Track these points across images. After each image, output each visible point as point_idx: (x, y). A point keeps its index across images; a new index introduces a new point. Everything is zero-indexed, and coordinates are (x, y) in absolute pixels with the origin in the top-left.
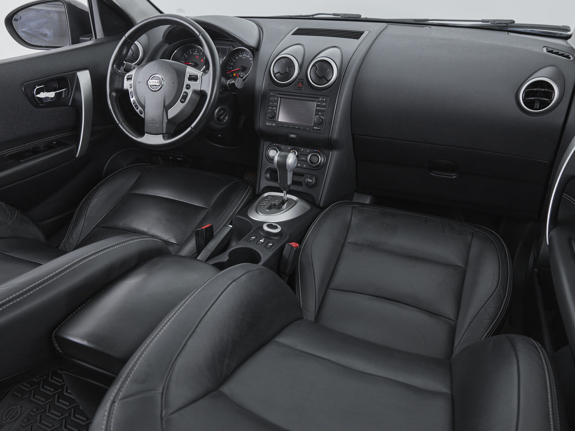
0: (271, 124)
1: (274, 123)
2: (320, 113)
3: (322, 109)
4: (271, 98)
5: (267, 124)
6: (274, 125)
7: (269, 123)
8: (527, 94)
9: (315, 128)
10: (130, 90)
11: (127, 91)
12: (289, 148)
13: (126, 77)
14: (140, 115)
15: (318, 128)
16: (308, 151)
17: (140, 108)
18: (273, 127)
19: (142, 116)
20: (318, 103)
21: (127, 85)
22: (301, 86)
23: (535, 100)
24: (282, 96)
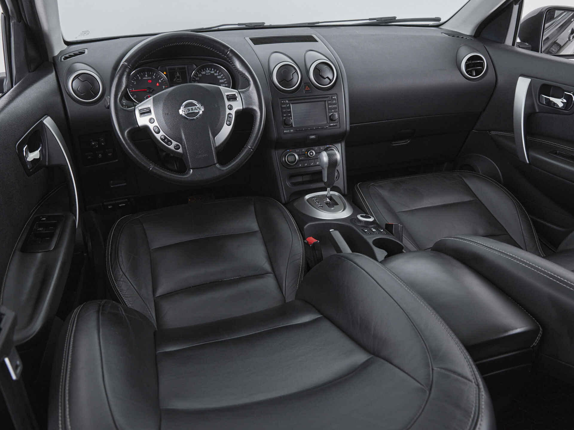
0: (289, 131)
1: (291, 130)
2: (333, 111)
3: (334, 106)
4: (283, 106)
5: (285, 131)
6: (292, 131)
7: (286, 131)
8: (467, 66)
9: (331, 125)
10: (151, 126)
11: (146, 128)
12: (303, 150)
13: (137, 113)
14: (177, 151)
15: (334, 125)
16: (322, 148)
17: (174, 143)
18: (292, 133)
19: (180, 151)
20: (329, 102)
21: (142, 121)
22: (309, 89)
23: (472, 70)
24: (292, 102)
